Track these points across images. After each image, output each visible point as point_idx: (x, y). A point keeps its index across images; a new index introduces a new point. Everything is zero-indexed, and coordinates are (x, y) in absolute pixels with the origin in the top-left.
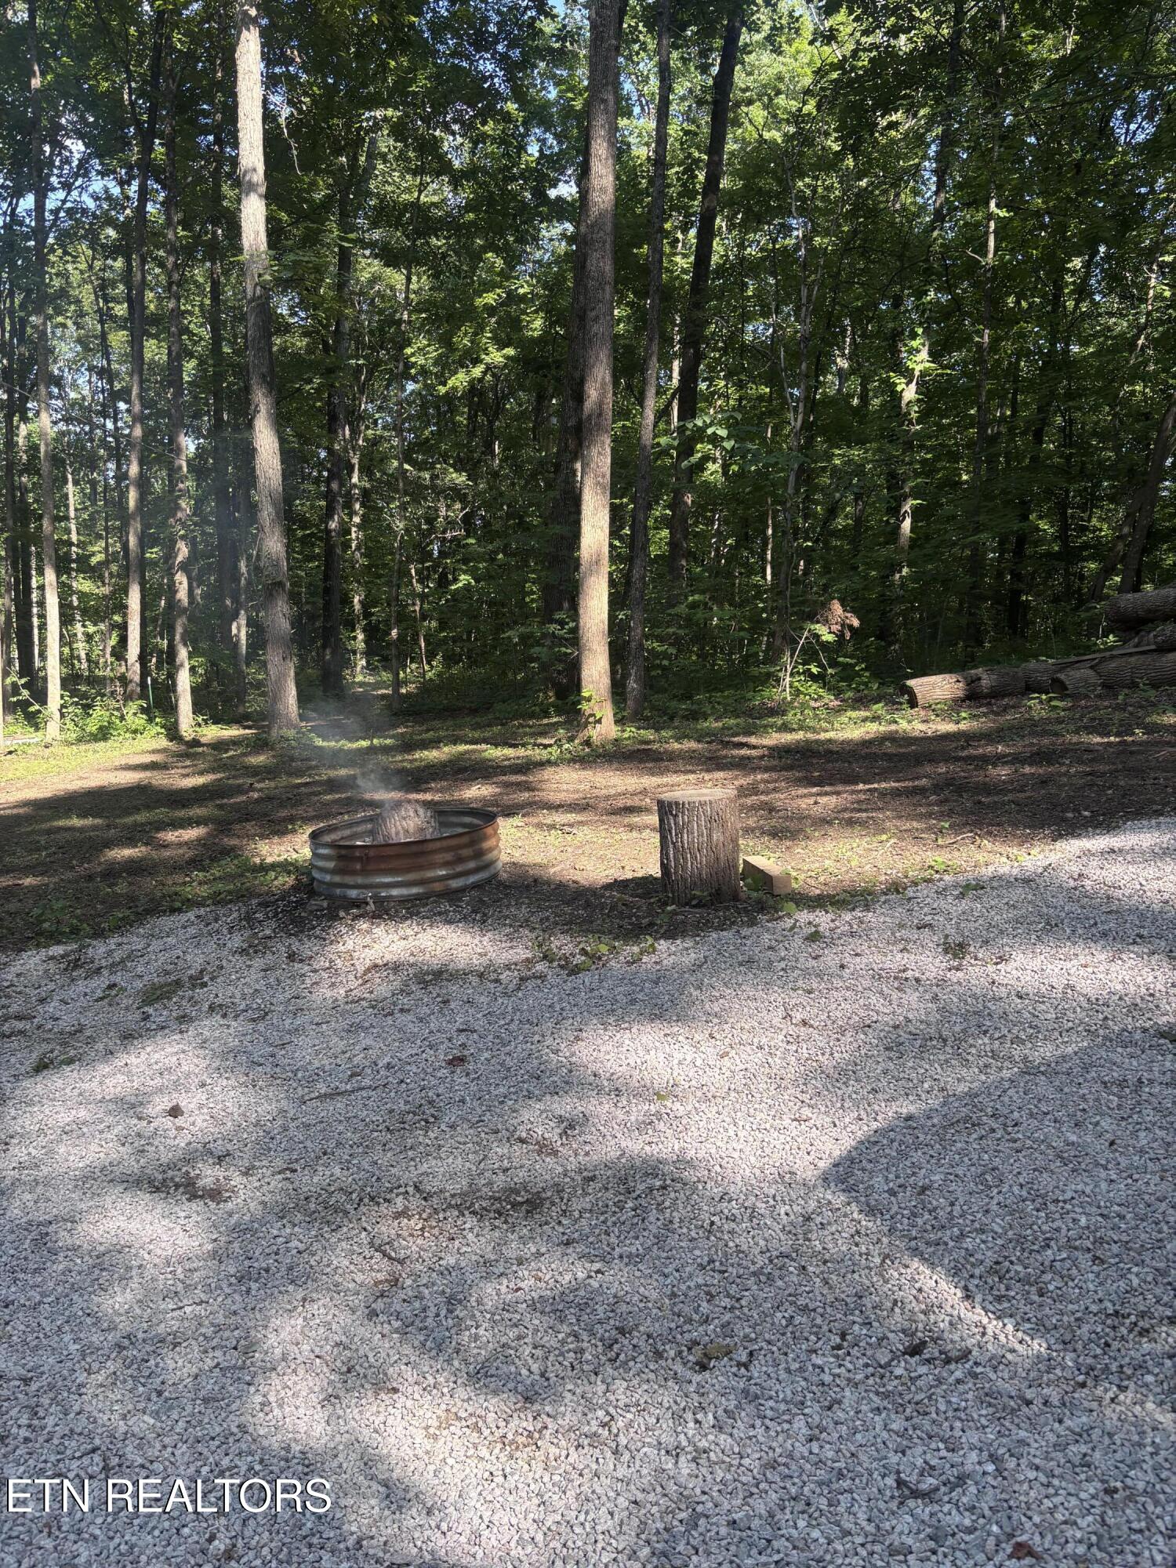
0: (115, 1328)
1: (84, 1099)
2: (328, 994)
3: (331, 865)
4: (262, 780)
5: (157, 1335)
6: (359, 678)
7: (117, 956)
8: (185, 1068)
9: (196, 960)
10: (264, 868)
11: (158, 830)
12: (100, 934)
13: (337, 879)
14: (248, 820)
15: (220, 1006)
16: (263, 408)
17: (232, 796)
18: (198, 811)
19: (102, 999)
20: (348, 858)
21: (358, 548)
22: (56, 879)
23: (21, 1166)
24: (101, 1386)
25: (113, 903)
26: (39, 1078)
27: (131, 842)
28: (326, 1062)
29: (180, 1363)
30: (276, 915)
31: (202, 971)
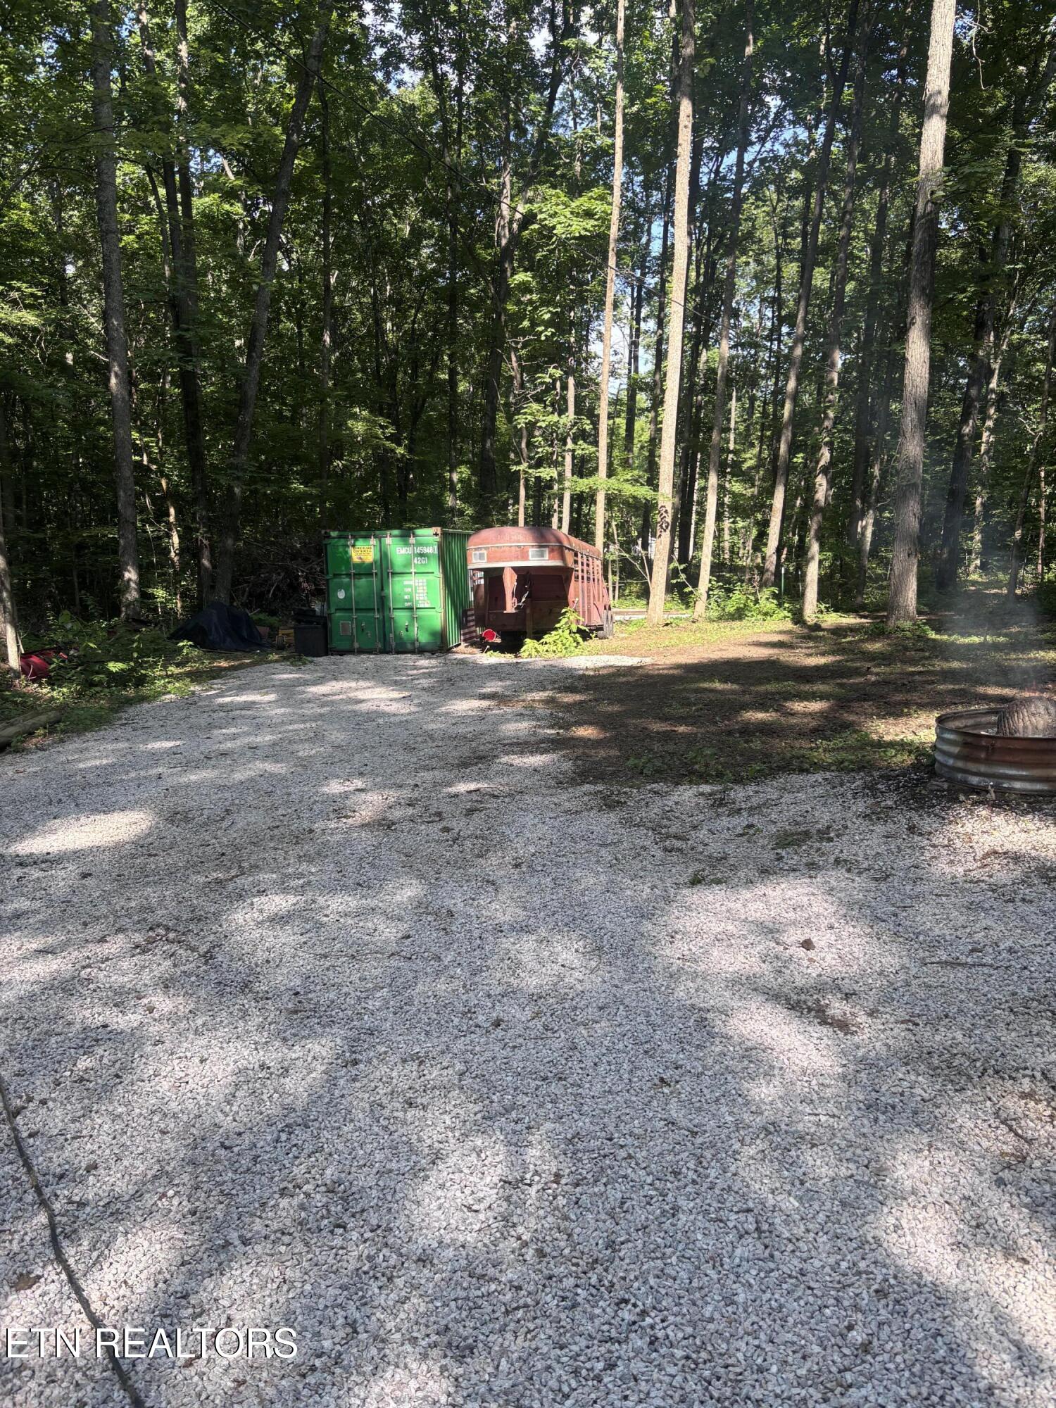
0: (762, 1113)
1: (731, 916)
2: (947, 870)
3: (955, 750)
4: (879, 665)
5: (797, 1131)
6: (974, 577)
7: (755, 801)
8: (815, 909)
9: (823, 816)
10: (881, 745)
11: (786, 699)
12: (739, 781)
13: (960, 764)
14: (865, 700)
15: (845, 861)
16: (919, 320)
17: (850, 677)
18: (820, 687)
19: (742, 835)
20: (972, 745)
21: (987, 452)
22: (702, 730)
23: (683, 958)
24: (752, 1158)
25: (751, 757)
26: (695, 890)
27: (763, 707)
28: (947, 932)
29: (818, 1162)
30: (897, 789)
31: (828, 828)
